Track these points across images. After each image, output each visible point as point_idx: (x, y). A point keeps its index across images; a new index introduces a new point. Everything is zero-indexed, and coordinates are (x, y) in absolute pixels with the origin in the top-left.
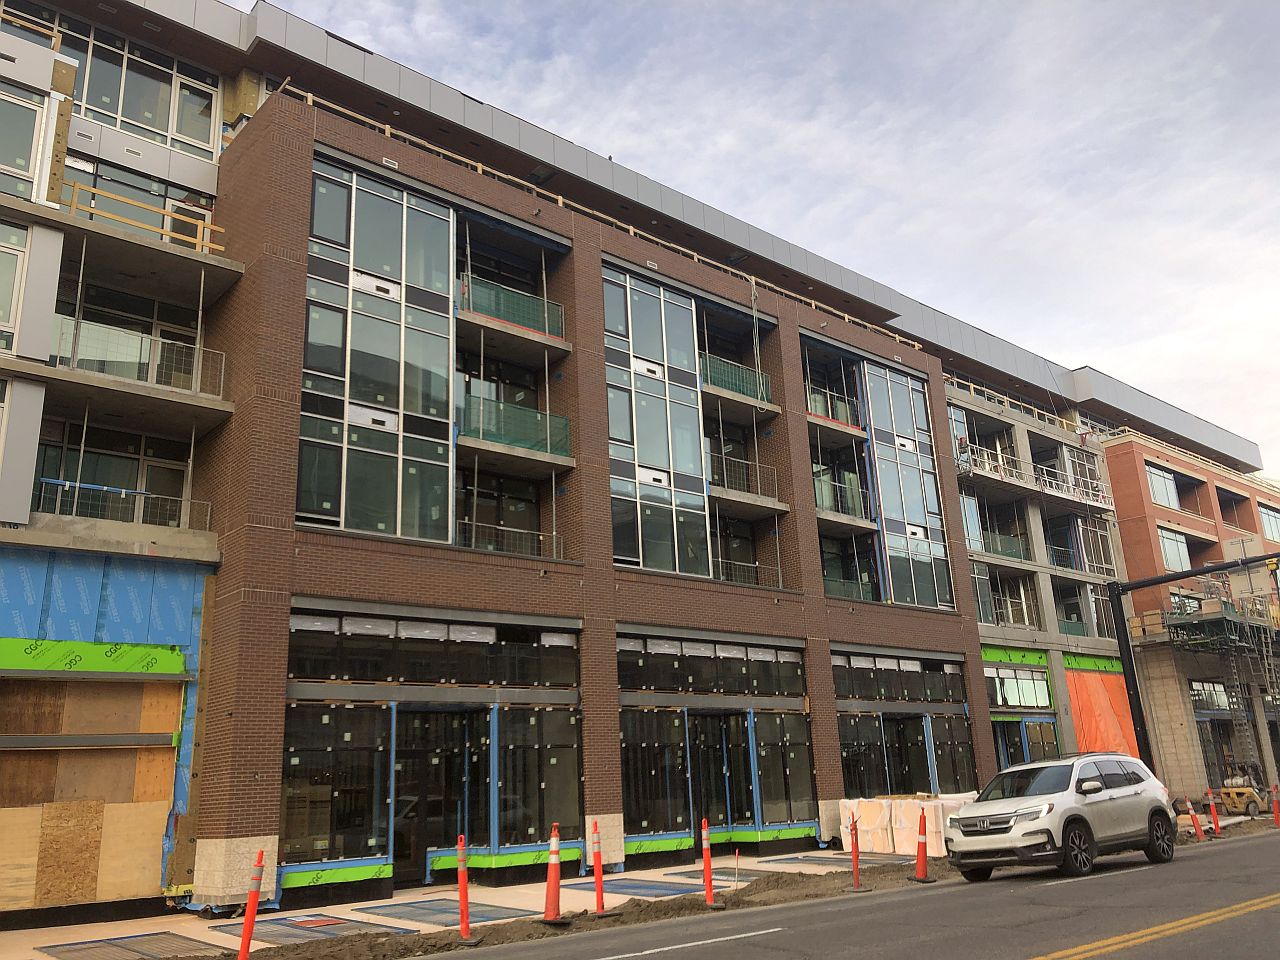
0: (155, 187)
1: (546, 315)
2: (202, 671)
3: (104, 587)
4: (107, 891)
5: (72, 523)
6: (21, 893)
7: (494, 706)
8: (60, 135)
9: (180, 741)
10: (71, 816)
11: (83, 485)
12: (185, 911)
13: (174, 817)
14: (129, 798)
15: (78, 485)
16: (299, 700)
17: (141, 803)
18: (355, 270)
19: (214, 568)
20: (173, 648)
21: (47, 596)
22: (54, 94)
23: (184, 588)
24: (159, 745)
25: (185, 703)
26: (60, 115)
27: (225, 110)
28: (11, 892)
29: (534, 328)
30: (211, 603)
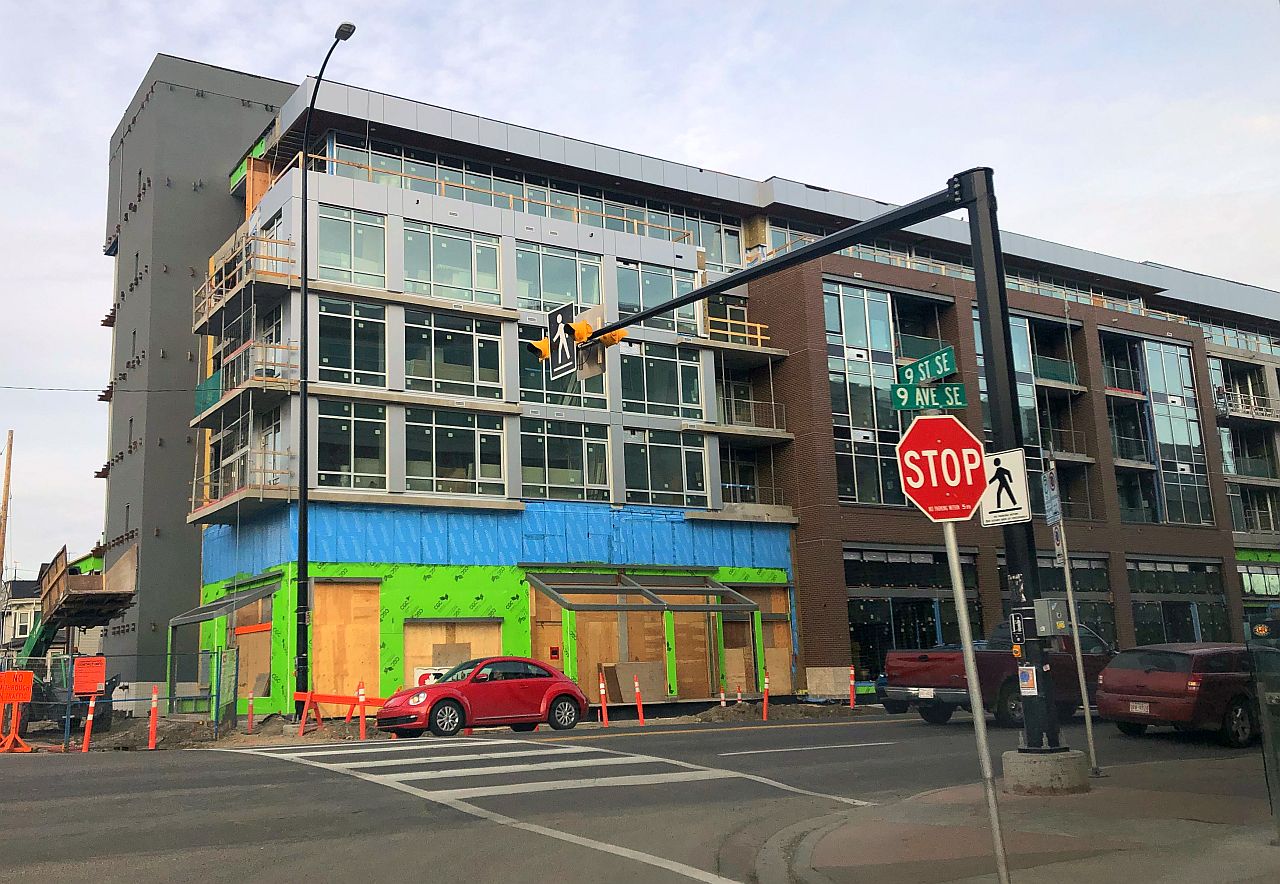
0: (721, 299)
2: (796, 581)
3: (752, 539)
7: (936, 600)
9: (791, 617)
11: (740, 486)
13: (794, 655)
14: (775, 646)
16: (850, 598)
17: (779, 648)
18: (846, 347)
19: (794, 526)
20: (782, 570)
21: (733, 544)
22: (699, 272)
24: (781, 620)
25: (790, 598)
26: (703, 282)
27: (746, 240)
30: (794, 543)
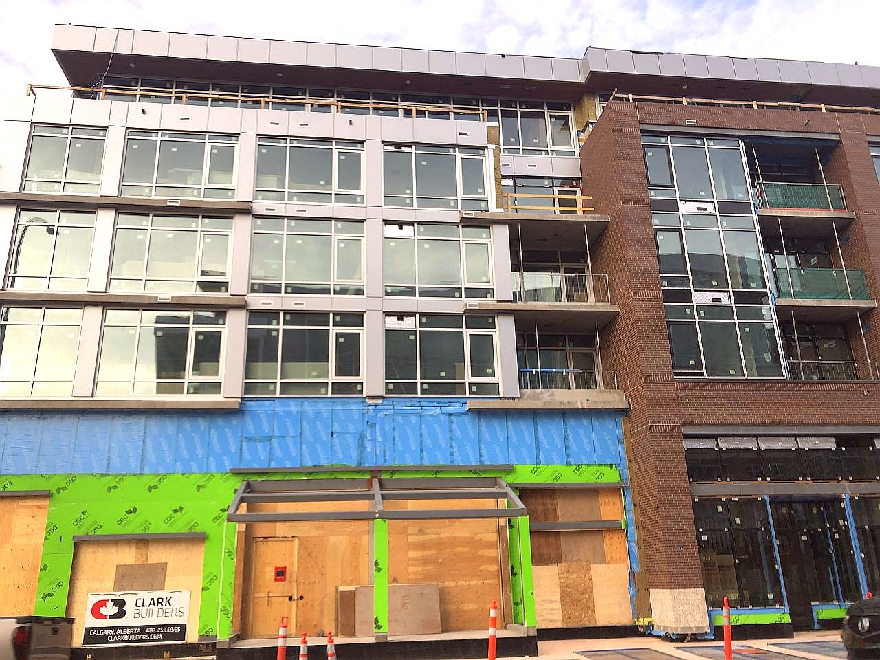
0: (546, 182)
1: (828, 195)
2: (631, 479)
3: (565, 431)
4: (602, 620)
5: (541, 393)
6: (555, 618)
7: (846, 496)
8: (497, 169)
9: (626, 525)
10: (574, 571)
11: (543, 370)
12: (650, 635)
13: (632, 574)
14: (603, 561)
15: (539, 370)
16: (699, 496)
17: (611, 565)
18: (681, 201)
19: (626, 412)
20: (611, 466)
21: (537, 439)
22: (490, 146)
23: (611, 427)
24: (614, 528)
25: (625, 501)
26: (495, 157)
27: (577, 123)
28: (550, 617)
29: (819, 207)
30: (629, 436)
